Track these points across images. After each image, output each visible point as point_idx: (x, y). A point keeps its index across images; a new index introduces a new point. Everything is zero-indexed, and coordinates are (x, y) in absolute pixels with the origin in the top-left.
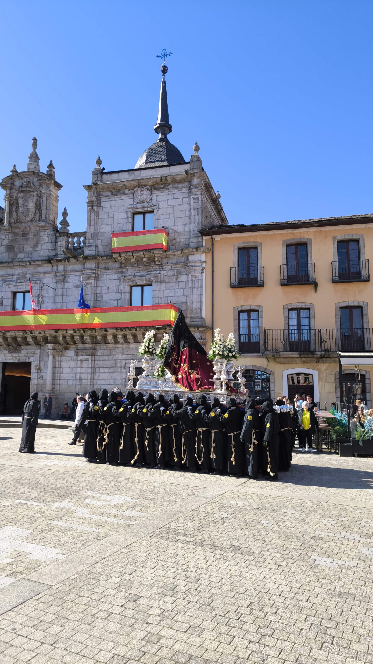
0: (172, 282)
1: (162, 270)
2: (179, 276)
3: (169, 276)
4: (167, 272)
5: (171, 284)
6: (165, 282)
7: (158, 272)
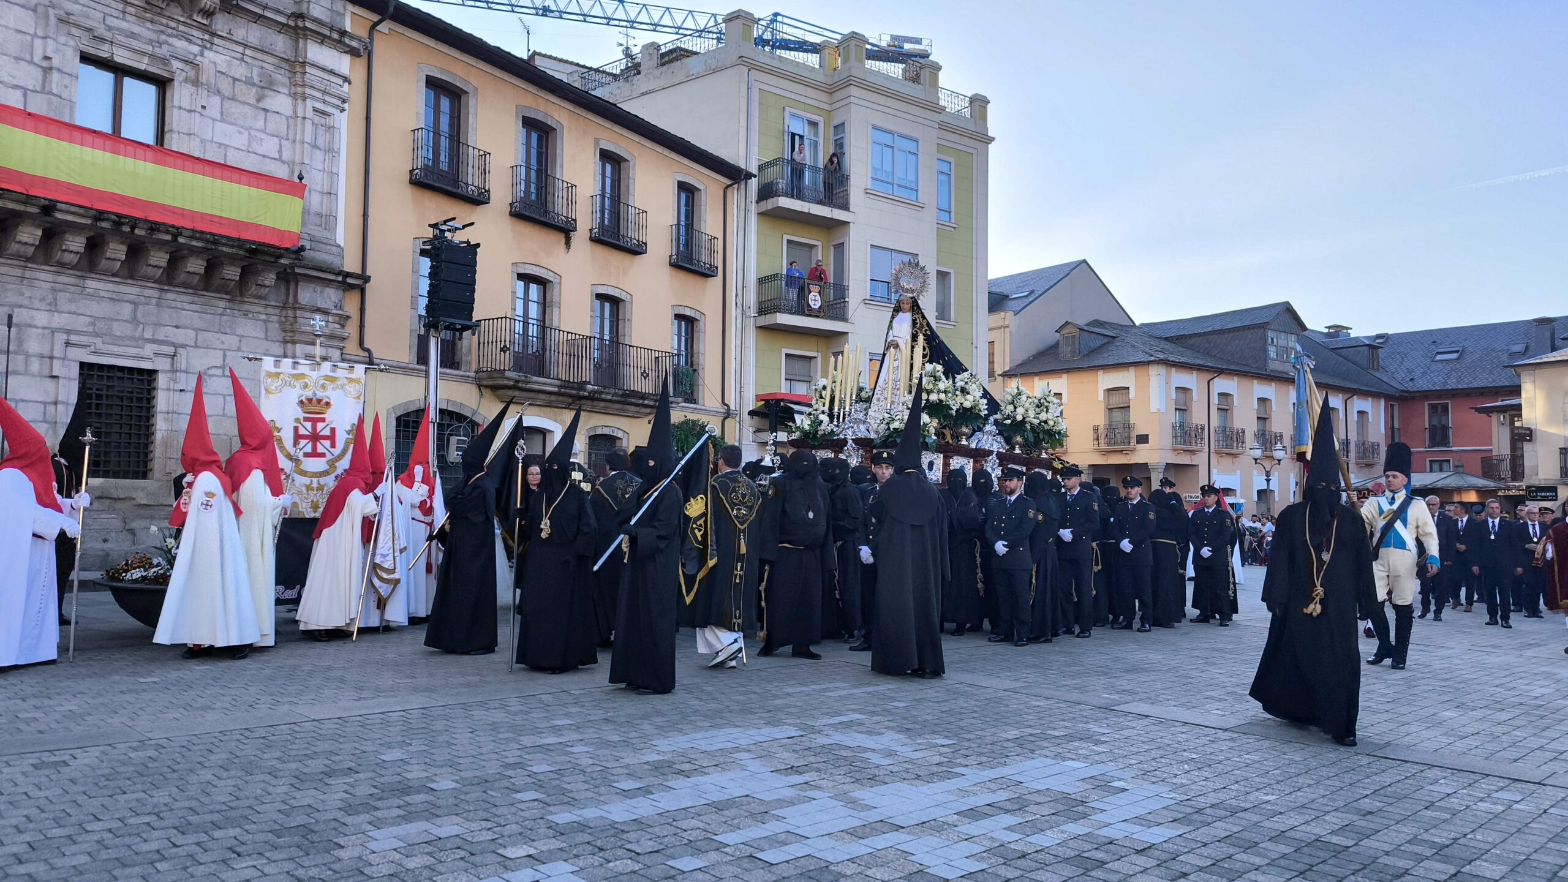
0: (245, 103)
1: (210, 49)
2: (267, 92)
3: (235, 80)
4: (229, 64)
5: (242, 106)
6: (218, 92)
7: (195, 49)
